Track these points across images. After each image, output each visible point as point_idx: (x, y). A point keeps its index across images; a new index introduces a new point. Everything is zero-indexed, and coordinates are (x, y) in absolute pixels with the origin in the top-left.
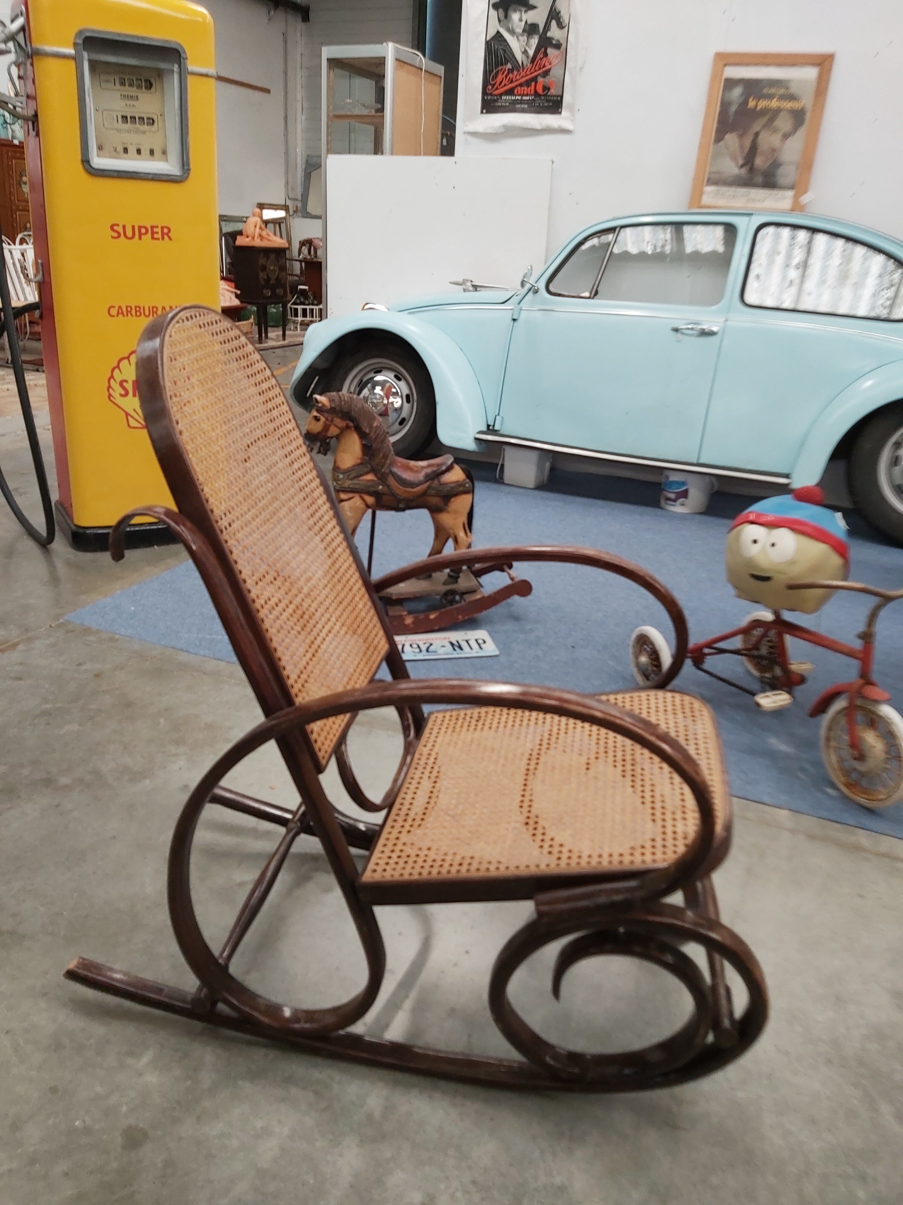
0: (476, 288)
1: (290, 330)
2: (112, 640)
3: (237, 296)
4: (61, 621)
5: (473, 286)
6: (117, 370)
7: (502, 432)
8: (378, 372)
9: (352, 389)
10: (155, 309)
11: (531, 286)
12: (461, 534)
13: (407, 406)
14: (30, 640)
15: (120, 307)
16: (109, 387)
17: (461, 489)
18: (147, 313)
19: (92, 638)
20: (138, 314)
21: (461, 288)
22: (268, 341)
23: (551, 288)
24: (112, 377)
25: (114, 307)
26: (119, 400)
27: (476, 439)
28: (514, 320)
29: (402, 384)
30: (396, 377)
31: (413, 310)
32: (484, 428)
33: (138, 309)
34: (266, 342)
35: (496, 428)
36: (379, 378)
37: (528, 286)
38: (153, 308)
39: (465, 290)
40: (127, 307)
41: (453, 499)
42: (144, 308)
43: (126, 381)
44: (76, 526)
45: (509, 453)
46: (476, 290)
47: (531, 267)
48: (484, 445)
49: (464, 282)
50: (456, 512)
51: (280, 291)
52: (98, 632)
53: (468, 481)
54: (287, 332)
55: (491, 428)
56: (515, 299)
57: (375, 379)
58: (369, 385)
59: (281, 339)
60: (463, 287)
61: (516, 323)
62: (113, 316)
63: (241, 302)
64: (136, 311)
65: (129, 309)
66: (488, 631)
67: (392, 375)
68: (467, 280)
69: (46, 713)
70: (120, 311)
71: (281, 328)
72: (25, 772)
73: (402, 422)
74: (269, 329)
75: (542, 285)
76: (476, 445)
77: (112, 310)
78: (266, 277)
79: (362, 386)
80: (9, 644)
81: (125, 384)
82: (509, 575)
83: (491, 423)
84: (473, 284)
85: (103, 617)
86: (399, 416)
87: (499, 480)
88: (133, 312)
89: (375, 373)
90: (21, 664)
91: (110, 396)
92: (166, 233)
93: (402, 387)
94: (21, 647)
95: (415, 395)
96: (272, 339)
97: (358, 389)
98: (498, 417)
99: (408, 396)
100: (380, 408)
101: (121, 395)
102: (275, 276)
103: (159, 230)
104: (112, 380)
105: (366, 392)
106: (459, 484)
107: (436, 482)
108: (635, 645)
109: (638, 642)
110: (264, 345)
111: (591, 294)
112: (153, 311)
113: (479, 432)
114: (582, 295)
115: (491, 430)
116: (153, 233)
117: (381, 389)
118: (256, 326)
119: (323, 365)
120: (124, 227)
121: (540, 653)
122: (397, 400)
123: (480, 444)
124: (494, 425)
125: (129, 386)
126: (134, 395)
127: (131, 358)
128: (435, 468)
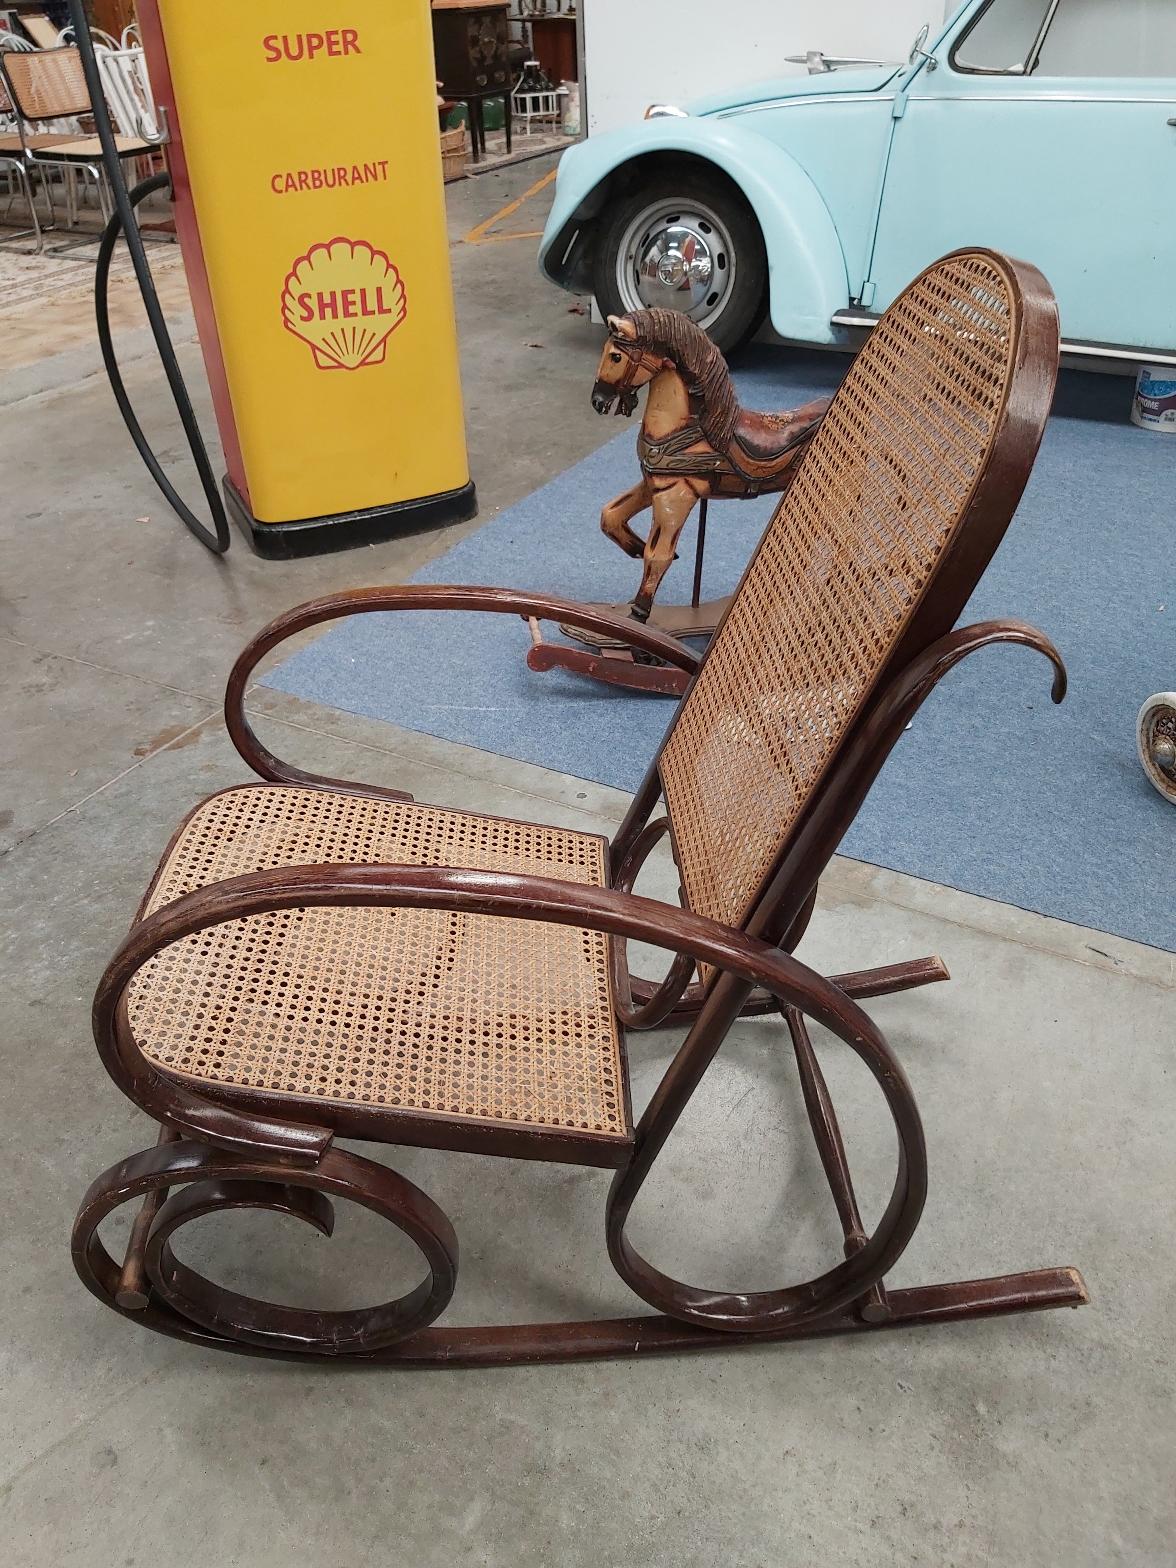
0: (828, 64)
1: (516, 133)
2: (332, 720)
3: (440, 91)
4: (255, 687)
5: (825, 62)
6: (293, 280)
7: (873, 310)
8: (673, 220)
9: (633, 252)
10: (342, 173)
11: (924, 58)
13: (719, 273)
14: (215, 723)
15: (289, 175)
16: (285, 307)
18: (331, 182)
19: (302, 717)
20: (318, 183)
21: (804, 67)
22: (487, 156)
23: (959, 60)
24: (287, 291)
25: (280, 176)
26: (301, 327)
27: (832, 324)
28: (896, 119)
29: (712, 237)
30: (701, 226)
31: (725, 111)
32: (845, 306)
33: (316, 175)
34: (484, 159)
35: (864, 303)
36: (674, 229)
37: (920, 58)
38: (339, 169)
39: (811, 72)
40: (300, 174)
42: (325, 171)
43: (309, 296)
44: (257, 521)
46: (830, 70)
48: (845, 332)
49: (811, 55)
51: (500, 76)
52: (309, 705)
54: (514, 138)
55: (855, 302)
56: (898, 82)
57: (669, 231)
58: (659, 243)
59: (505, 150)
60: (809, 65)
61: (898, 125)
62: (281, 191)
63: (445, 99)
64: (314, 179)
65: (303, 177)
67: (694, 224)
68: (815, 54)
70: (290, 183)
71: (503, 132)
73: (713, 299)
74: (487, 135)
75: (942, 55)
76: (833, 333)
77: (277, 181)
78: (478, 56)
79: (647, 243)
80: (188, 731)
81: (306, 300)
83: (855, 294)
84: (824, 58)
85: (313, 678)
86: (708, 290)
88: (310, 181)
89: (669, 221)
90: (209, 768)
91: (287, 321)
92: (350, 40)
93: (712, 242)
94: (204, 737)
95: (733, 254)
96: (491, 152)
97: (642, 250)
98: (866, 284)
99: (721, 256)
100: (679, 279)
101: (302, 318)
102: (492, 53)
103: (338, 37)
104: (287, 296)
105: (654, 251)
108: (1147, 719)
109: (1154, 715)
110: (482, 164)
111: (1026, 66)
112: (340, 175)
113: (839, 313)
114: (1012, 69)
115: (856, 307)
116: (331, 44)
117: (677, 248)
118: (468, 134)
119: (588, 215)
120: (285, 38)
121: (978, 722)
122: (704, 264)
123: (840, 332)
124: (860, 299)
125: (313, 303)
126: (323, 317)
127: (313, 257)
128: (806, 424)
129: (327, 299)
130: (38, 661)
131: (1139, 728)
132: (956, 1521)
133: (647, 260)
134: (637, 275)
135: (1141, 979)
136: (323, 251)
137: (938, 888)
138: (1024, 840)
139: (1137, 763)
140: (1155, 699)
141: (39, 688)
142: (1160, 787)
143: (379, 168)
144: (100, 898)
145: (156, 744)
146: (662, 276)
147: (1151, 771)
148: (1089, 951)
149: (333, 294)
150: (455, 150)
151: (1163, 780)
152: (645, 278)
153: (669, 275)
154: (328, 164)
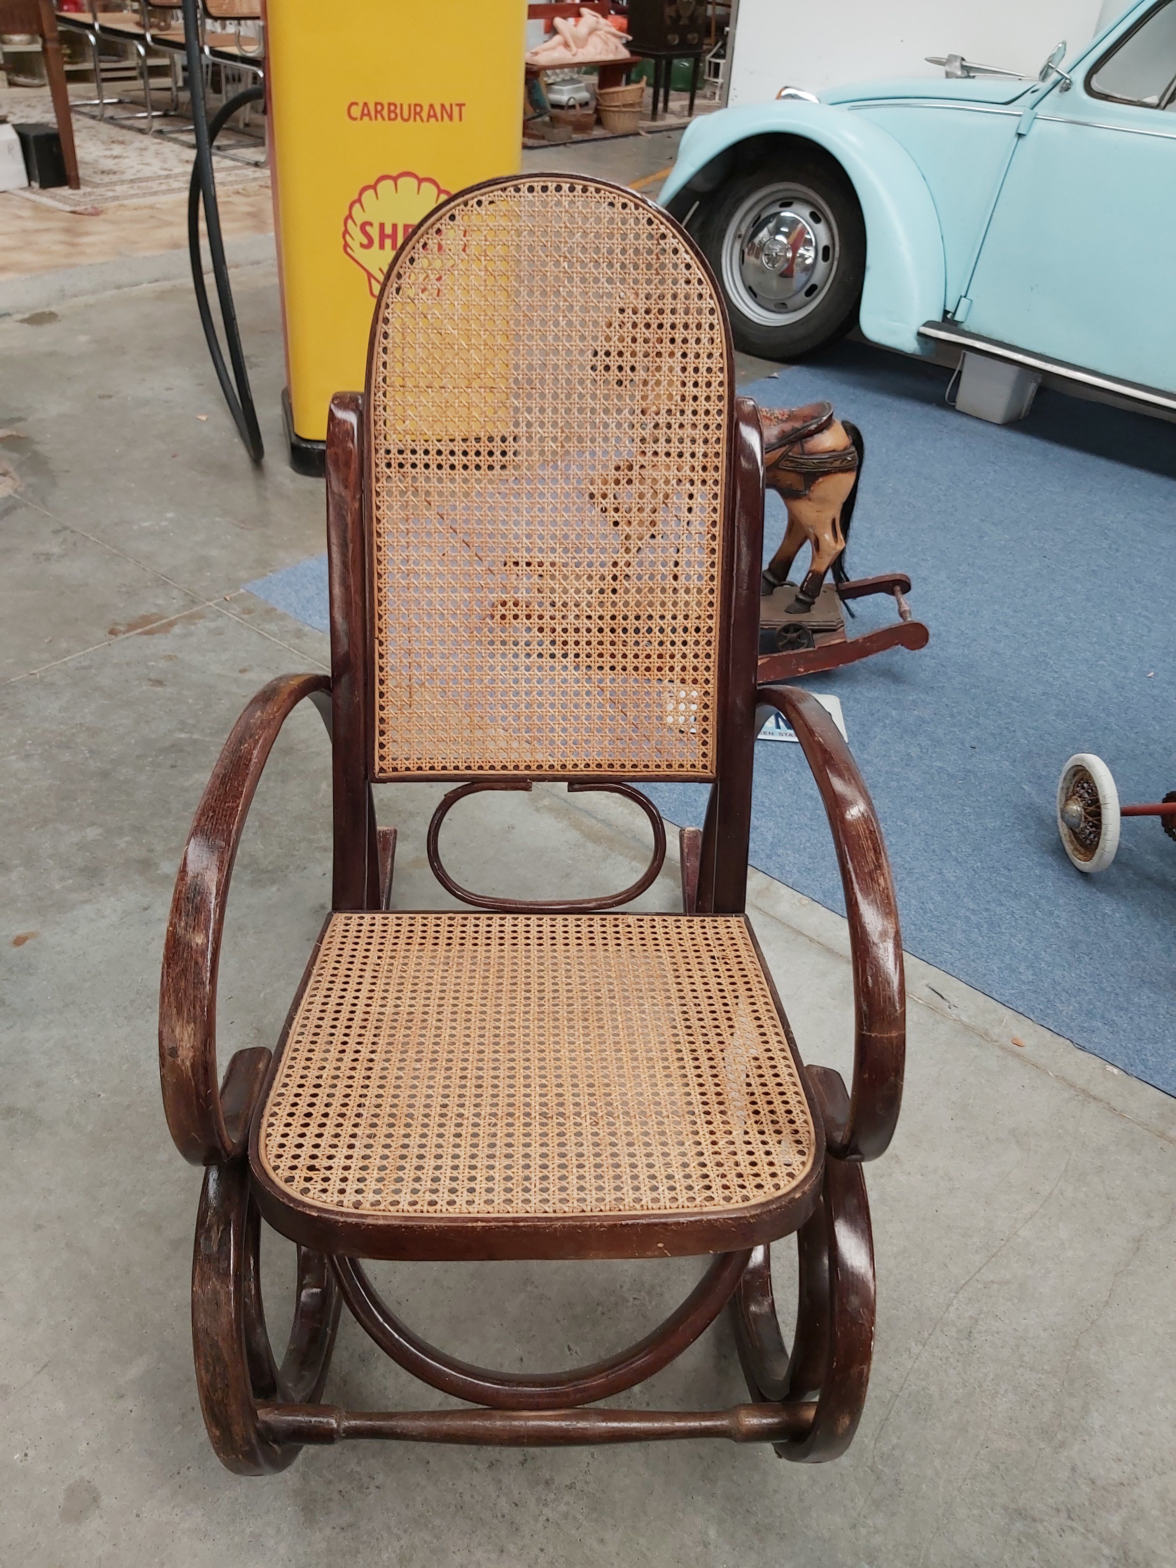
0: (967, 70)
1: (705, 97)
2: (299, 634)
3: (627, 45)
4: (242, 591)
5: (963, 67)
6: (357, 206)
7: (965, 327)
8: (786, 204)
9: (743, 229)
10: (418, 109)
11: (1060, 77)
12: (827, 537)
13: (822, 265)
14: (192, 618)
15: (365, 104)
16: (346, 232)
17: (837, 464)
18: (406, 116)
19: (273, 627)
20: (393, 115)
21: (942, 69)
22: (667, 115)
23: (1095, 84)
24: (350, 216)
25: (356, 104)
26: (359, 254)
27: (920, 334)
28: (1020, 135)
29: (821, 228)
30: (813, 215)
31: (859, 103)
32: (937, 317)
33: (392, 108)
34: (663, 119)
35: (958, 318)
36: (787, 214)
37: (1054, 77)
38: (416, 105)
39: (948, 75)
40: (376, 104)
41: (821, 480)
42: (401, 105)
43: (371, 224)
44: (297, 436)
45: (971, 361)
46: (967, 76)
47: (1064, 43)
48: (932, 344)
49: (951, 58)
50: (823, 501)
51: (693, 37)
52: (283, 617)
53: (853, 449)
54: (697, 102)
55: (949, 316)
56: (1030, 98)
57: (781, 215)
58: (771, 225)
59: (686, 113)
60: (947, 68)
61: (1021, 141)
62: (355, 119)
63: (632, 53)
64: (390, 111)
65: (379, 108)
66: (840, 696)
67: (806, 211)
68: (956, 57)
69: (176, 747)
71: (687, 95)
73: (812, 291)
74: (673, 94)
75: (1078, 77)
76: (919, 344)
77: (354, 108)
78: (673, 14)
79: (758, 225)
80: (164, 621)
81: (368, 228)
82: (899, 604)
83: (950, 308)
84: (964, 63)
85: (296, 592)
86: (808, 281)
87: (948, 404)
88: (385, 112)
89: (782, 206)
90: (169, 658)
91: (346, 245)
93: (819, 234)
94: (177, 629)
95: (837, 249)
96: (673, 113)
97: (752, 230)
98: (963, 299)
99: (826, 249)
100: (781, 265)
101: (362, 245)
102: (689, 13)
104: (350, 222)
105: (764, 234)
106: (835, 455)
108: (1069, 777)
109: (1074, 775)
110: (659, 123)
111: (1161, 100)
112: (416, 111)
113: (929, 324)
114: (1148, 100)
115: (948, 321)
117: (787, 235)
118: (650, 91)
119: (706, 187)
121: (914, 751)
122: (809, 254)
123: (926, 343)
124: (954, 314)
125: (374, 232)
126: (382, 246)
127: (380, 187)
128: (798, 425)
129: (388, 230)
130: (56, 532)
131: (1060, 786)
133: (756, 241)
134: (742, 253)
135: (967, 1027)
136: (390, 183)
137: (806, 901)
138: (910, 873)
139: (1054, 821)
140: (1078, 759)
141: (48, 557)
142: (1069, 848)
143: (456, 110)
144: (27, 757)
145: (131, 627)
146: (764, 259)
147: (1064, 830)
148: (928, 990)
149: (395, 227)
150: (632, 105)
151: (1072, 842)
152: (750, 259)
153: (772, 260)
154: (405, 98)
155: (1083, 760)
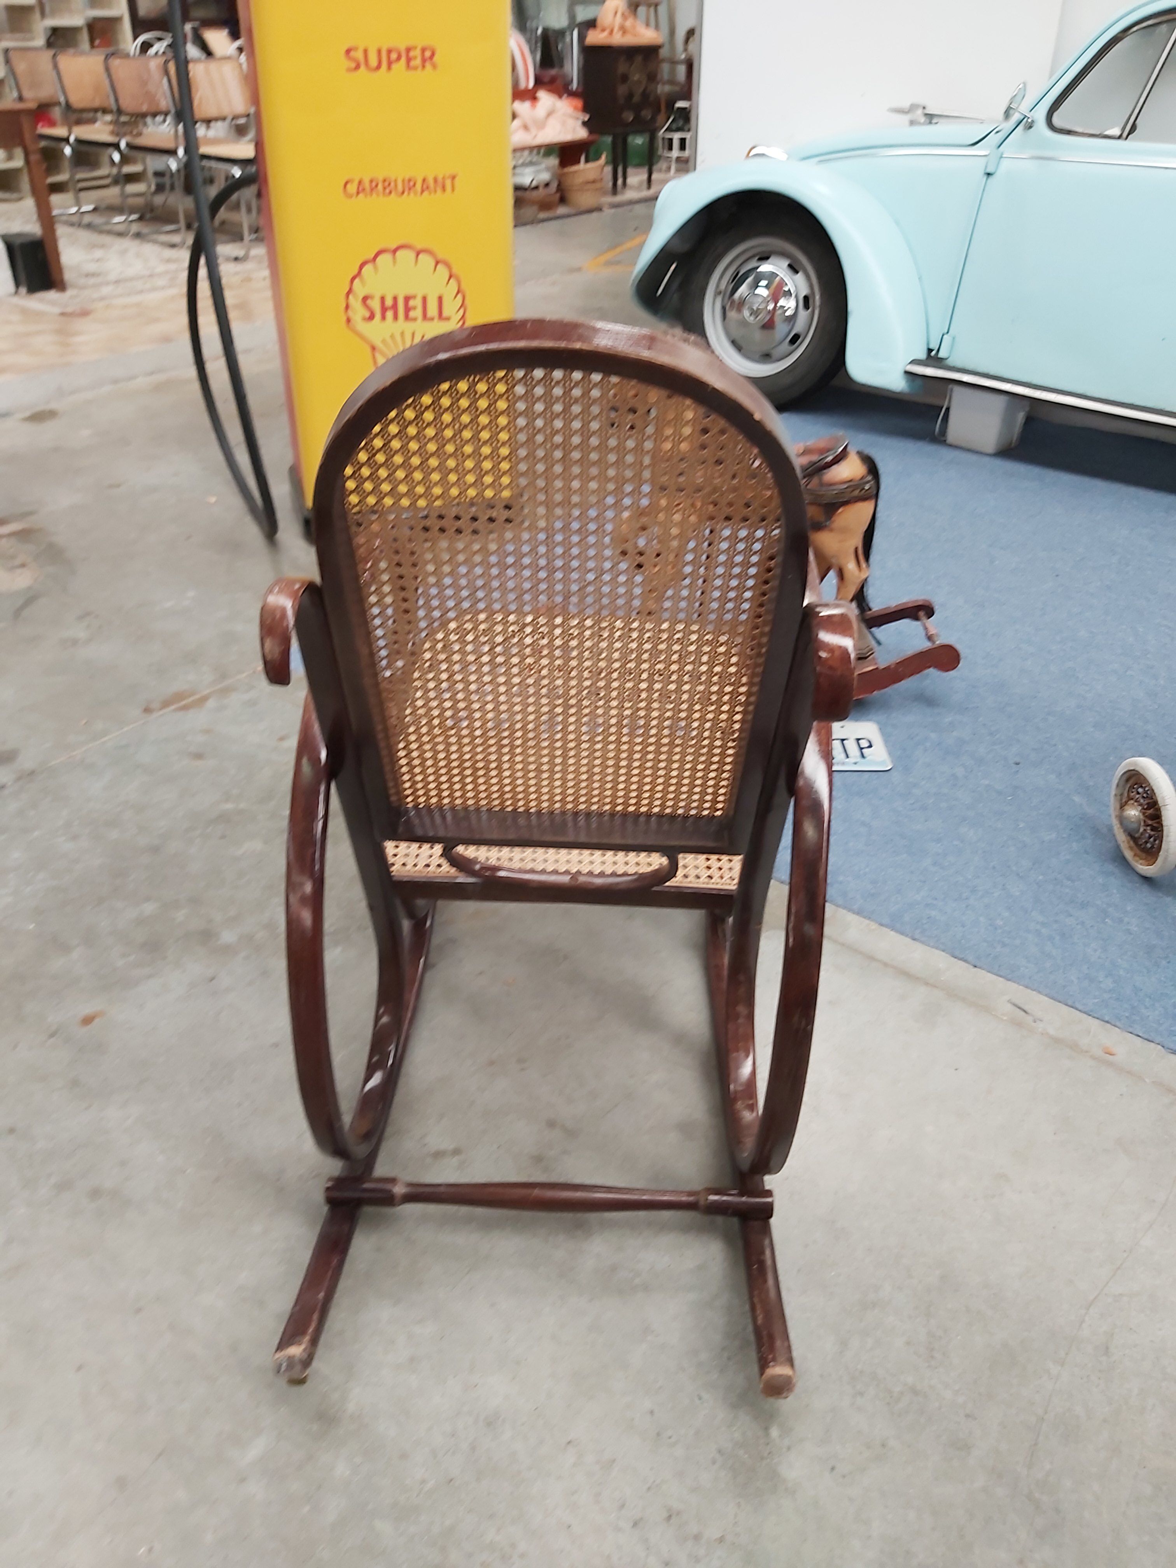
0: (930, 118)
1: (660, 171)
5: (926, 115)
6: (357, 281)
7: (950, 362)
8: (764, 258)
9: (723, 286)
10: (412, 183)
11: (1021, 117)
12: (851, 566)
13: (803, 314)
14: (224, 692)
15: (360, 183)
16: (348, 306)
17: (856, 493)
18: (400, 190)
20: (387, 191)
21: (906, 118)
22: (627, 190)
23: (1056, 121)
24: (351, 291)
25: (352, 181)
26: (362, 327)
27: (907, 373)
28: (988, 174)
29: (800, 277)
30: (790, 266)
31: (826, 156)
32: (922, 355)
33: (387, 183)
34: (623, 193)
35: (941, 355)
36: (765, 268)
37: (1016, 117)
38: (409, 180)
39: (912, 123)
40: (371, 180)
42: (395, 180)
43: (372, 298)
45: (958, 395)
46: (930, 123)
47: (1025, 84)
48: (919, 382)
49: (913, 108)
50: (844, 530)
51: (647, 114)
53: (869, 478)
55: (933, 353)
56: (994, 139)
57: (758, 270)
58: (750, 280)
59: (645, 186)
60: (910, 117)
61: (990, 180)
62: (351, 196)
63: (590, 132)
64: (384, 187)
65: (374, 184)
66: (878, 723)
67: (785, 263)
68: (918, 105)
69: (223, 818)
70: (361, 188)
71: (645, 170)
72: (180, 915)
73: (795, 339)
74: (630, 171)
75: (1040, 115)
76: (907, 382)
77: (349, 186)
78: (626, 93)
79: (737, 281)
80: (197, 697)
81: (369, 302)
82: (926, 629)
83: (934, 345)
84: (927, 111)
86: (791, 330)
87: (939, 439)
88: (380, 188)
89: (760, 260)
90: (206, 732)
91: (348, 320)
92: (428, 56)
93: (799, 284)
94: (210, 704)
95: (817, 297)
96: (632, 188)
97: (731, 286)
98: (945, 336)
99: (806, 298)
100: (763, 317)
101: (364, 318)
102: (641, 90)
103: (416, 53)
104: (351, 296)
105: (743, 289)
106: (853, 485)
107: (815, 481)
108: (1122, 782)
109: (1127, 780)
110: (619, 198)
111: (1123, 131)
112: (409, 185)
113: (914, 362)
114: (1108, 132)
115: (933, 358)
116: (409, 60)
117: (767, 287)
118: (609, 167)
119: (682, 247)
120: (366, 52)
121: (960, 772)
122: (789, 304)
123: (913, 381)
124: (938, 351)
125: (375, 305)
126: (383, 317)
127: (378, 261)
128: (815, 458)
129: (389, 302)
130: (80, 618)
131: (1113, 792)
132: (718, 1536)
133: (737, 295)
134: (724, 309)
135: (1055, 1040)
136: (388, 256)
137: (874, 926)
138: (974, 890)
139: (1110, 829)
140: (1130, 764)
141: (74, 642)
142: (1128, 854)
143: (448, 183)
144: (75, 837)
145: (165, 704)
146: (746, 313)
147: (1122, 838)
148: (1009, 1006)
149: (395, 299)
150: (594, 182)
151: (1131, 848)
152: (732, 314)
153: (755, 313)
154: (398, 173)
155: (1135, 764)
